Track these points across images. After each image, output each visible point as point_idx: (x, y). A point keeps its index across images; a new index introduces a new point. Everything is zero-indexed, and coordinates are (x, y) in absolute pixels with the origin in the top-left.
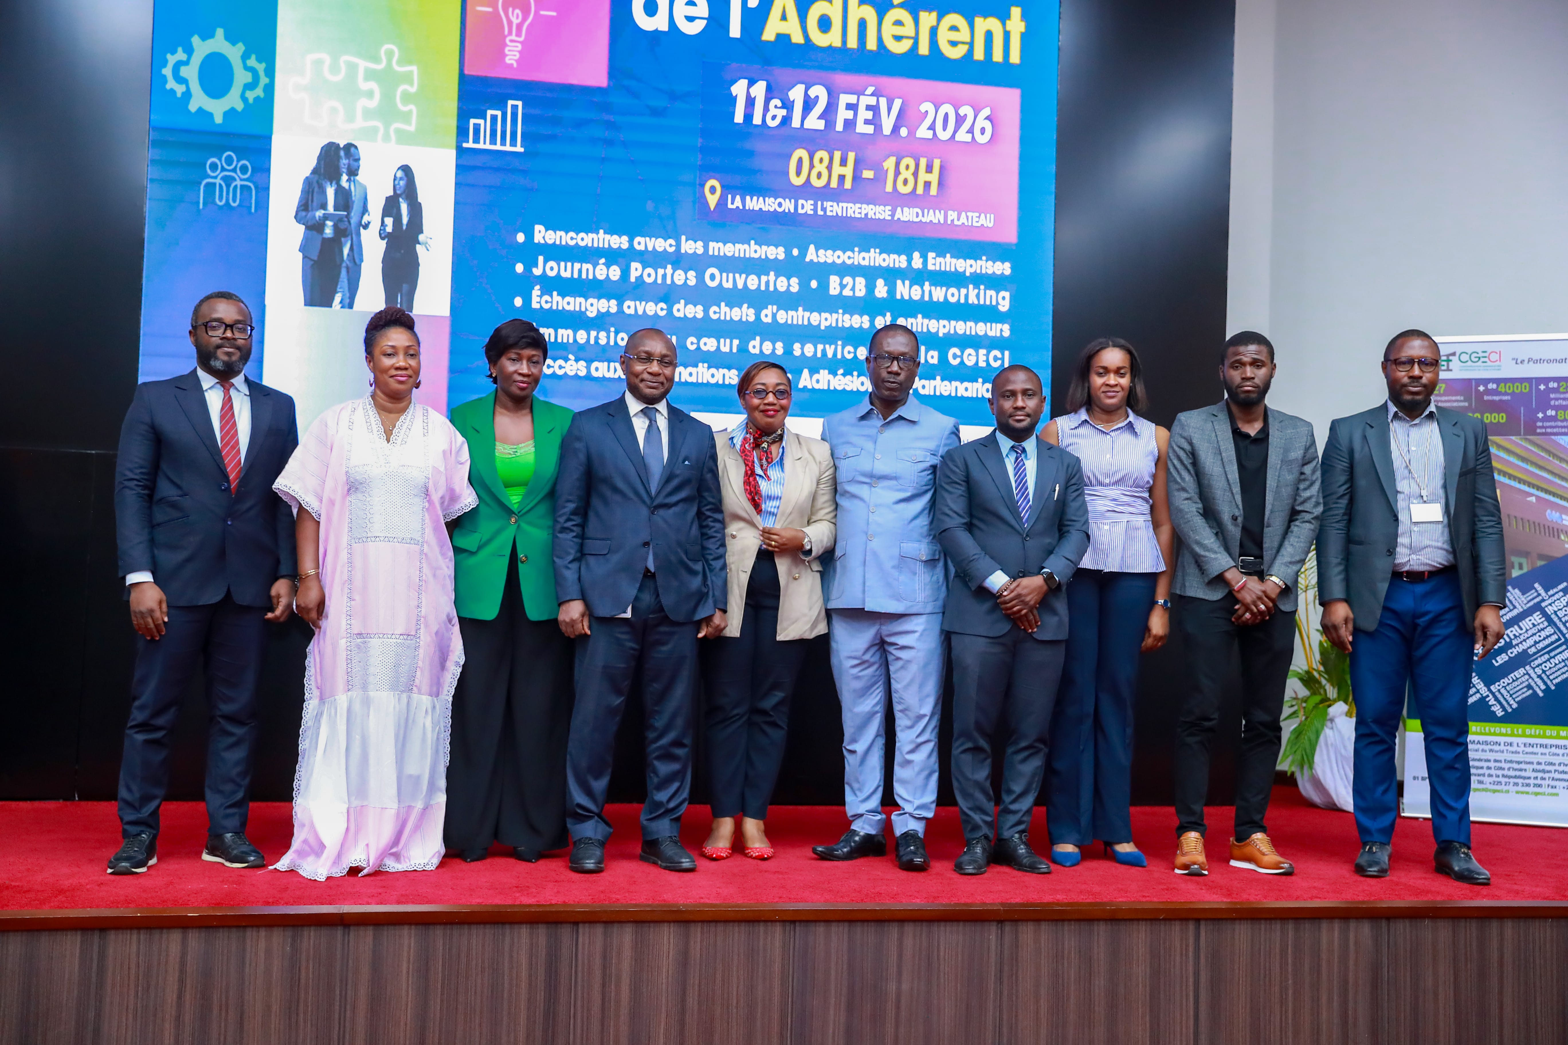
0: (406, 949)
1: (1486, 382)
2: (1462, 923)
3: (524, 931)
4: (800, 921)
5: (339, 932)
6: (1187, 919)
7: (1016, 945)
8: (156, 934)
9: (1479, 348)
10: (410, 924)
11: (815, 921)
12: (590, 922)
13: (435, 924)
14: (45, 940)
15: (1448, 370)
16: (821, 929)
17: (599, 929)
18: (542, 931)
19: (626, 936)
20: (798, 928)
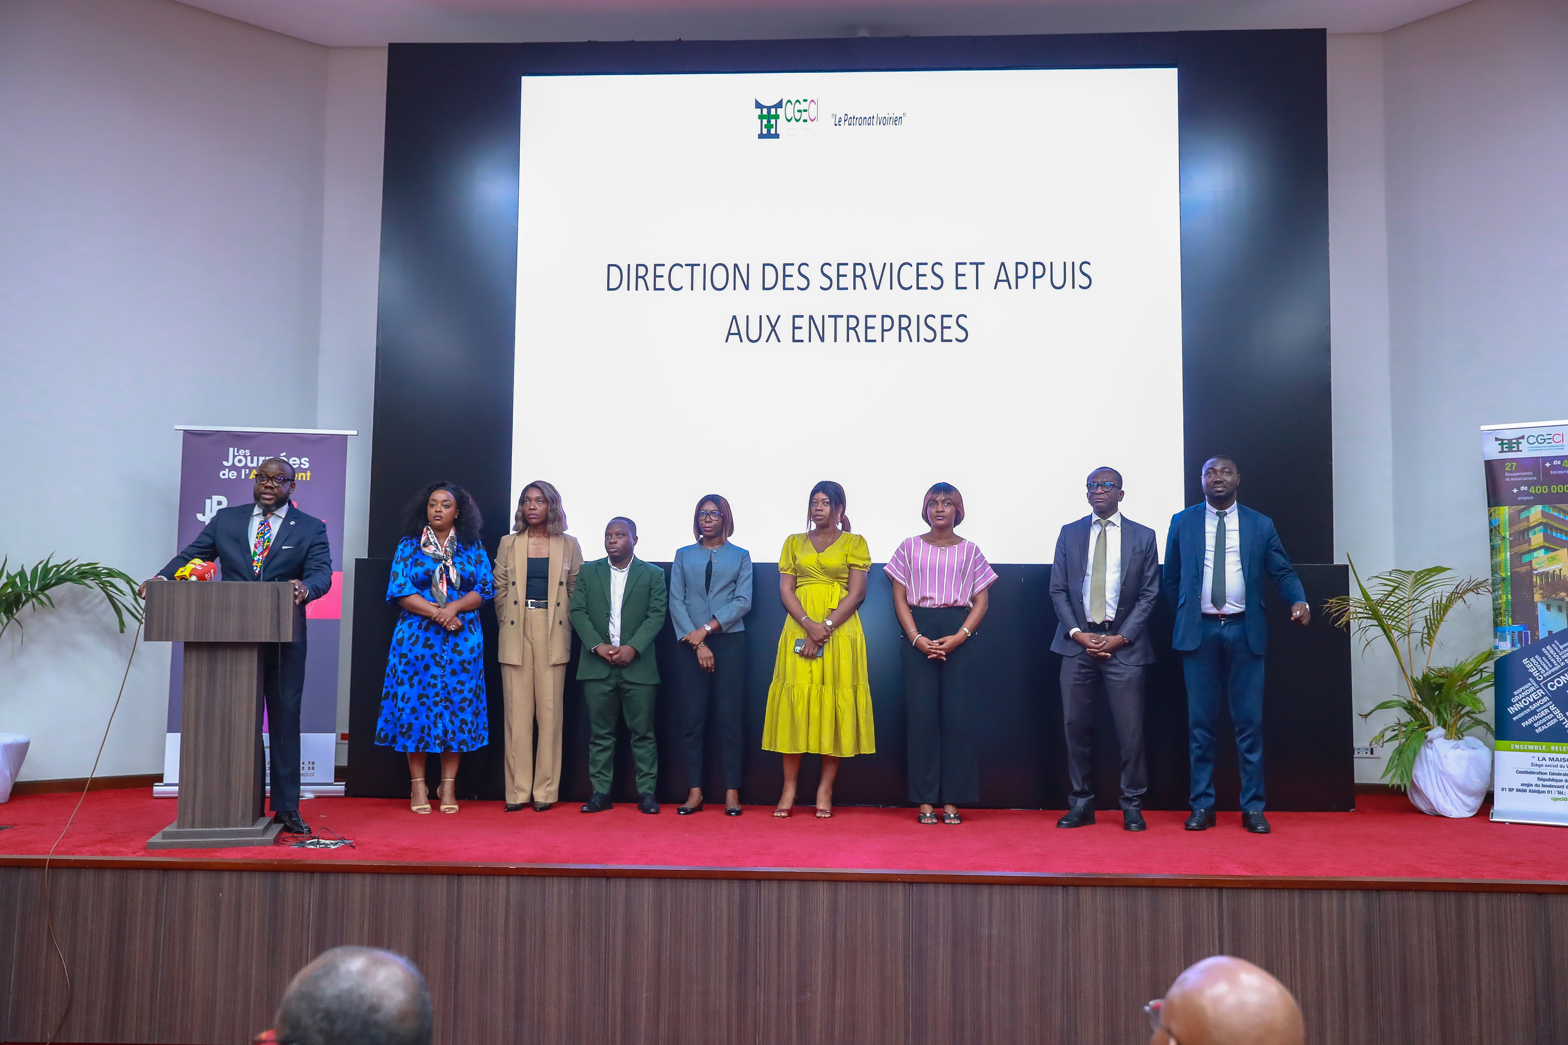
0: (647, 894)
1: (1551, 459)
2: (1442, 895)
3: (724, 884)
4: (916, 883)
5: (604, 881)
6: (1212, 888)
7: (1078, 903)
8: (491, 879)
9: (1544, 432)
10: (649, 878)
11: (927, 883)
12: (769, 880)
13: (665, 878)
14: (426, 879)
15: (1518, 450)
16: (931, 888)
17: (775, 885)
18: (736, 884)
19: (793, 890)
20: (914, 888)
